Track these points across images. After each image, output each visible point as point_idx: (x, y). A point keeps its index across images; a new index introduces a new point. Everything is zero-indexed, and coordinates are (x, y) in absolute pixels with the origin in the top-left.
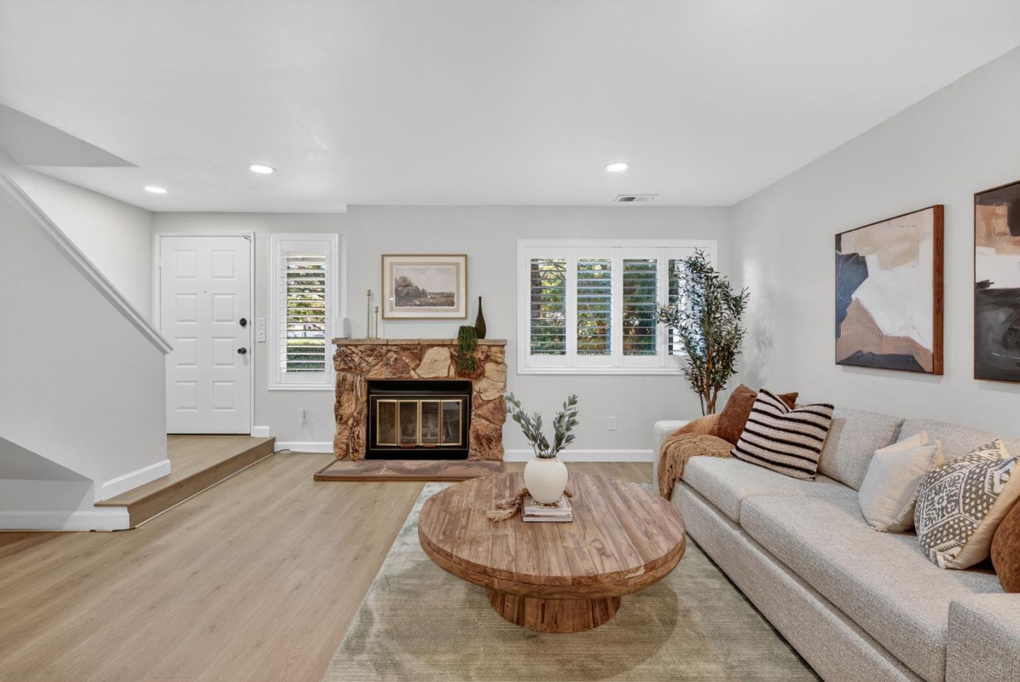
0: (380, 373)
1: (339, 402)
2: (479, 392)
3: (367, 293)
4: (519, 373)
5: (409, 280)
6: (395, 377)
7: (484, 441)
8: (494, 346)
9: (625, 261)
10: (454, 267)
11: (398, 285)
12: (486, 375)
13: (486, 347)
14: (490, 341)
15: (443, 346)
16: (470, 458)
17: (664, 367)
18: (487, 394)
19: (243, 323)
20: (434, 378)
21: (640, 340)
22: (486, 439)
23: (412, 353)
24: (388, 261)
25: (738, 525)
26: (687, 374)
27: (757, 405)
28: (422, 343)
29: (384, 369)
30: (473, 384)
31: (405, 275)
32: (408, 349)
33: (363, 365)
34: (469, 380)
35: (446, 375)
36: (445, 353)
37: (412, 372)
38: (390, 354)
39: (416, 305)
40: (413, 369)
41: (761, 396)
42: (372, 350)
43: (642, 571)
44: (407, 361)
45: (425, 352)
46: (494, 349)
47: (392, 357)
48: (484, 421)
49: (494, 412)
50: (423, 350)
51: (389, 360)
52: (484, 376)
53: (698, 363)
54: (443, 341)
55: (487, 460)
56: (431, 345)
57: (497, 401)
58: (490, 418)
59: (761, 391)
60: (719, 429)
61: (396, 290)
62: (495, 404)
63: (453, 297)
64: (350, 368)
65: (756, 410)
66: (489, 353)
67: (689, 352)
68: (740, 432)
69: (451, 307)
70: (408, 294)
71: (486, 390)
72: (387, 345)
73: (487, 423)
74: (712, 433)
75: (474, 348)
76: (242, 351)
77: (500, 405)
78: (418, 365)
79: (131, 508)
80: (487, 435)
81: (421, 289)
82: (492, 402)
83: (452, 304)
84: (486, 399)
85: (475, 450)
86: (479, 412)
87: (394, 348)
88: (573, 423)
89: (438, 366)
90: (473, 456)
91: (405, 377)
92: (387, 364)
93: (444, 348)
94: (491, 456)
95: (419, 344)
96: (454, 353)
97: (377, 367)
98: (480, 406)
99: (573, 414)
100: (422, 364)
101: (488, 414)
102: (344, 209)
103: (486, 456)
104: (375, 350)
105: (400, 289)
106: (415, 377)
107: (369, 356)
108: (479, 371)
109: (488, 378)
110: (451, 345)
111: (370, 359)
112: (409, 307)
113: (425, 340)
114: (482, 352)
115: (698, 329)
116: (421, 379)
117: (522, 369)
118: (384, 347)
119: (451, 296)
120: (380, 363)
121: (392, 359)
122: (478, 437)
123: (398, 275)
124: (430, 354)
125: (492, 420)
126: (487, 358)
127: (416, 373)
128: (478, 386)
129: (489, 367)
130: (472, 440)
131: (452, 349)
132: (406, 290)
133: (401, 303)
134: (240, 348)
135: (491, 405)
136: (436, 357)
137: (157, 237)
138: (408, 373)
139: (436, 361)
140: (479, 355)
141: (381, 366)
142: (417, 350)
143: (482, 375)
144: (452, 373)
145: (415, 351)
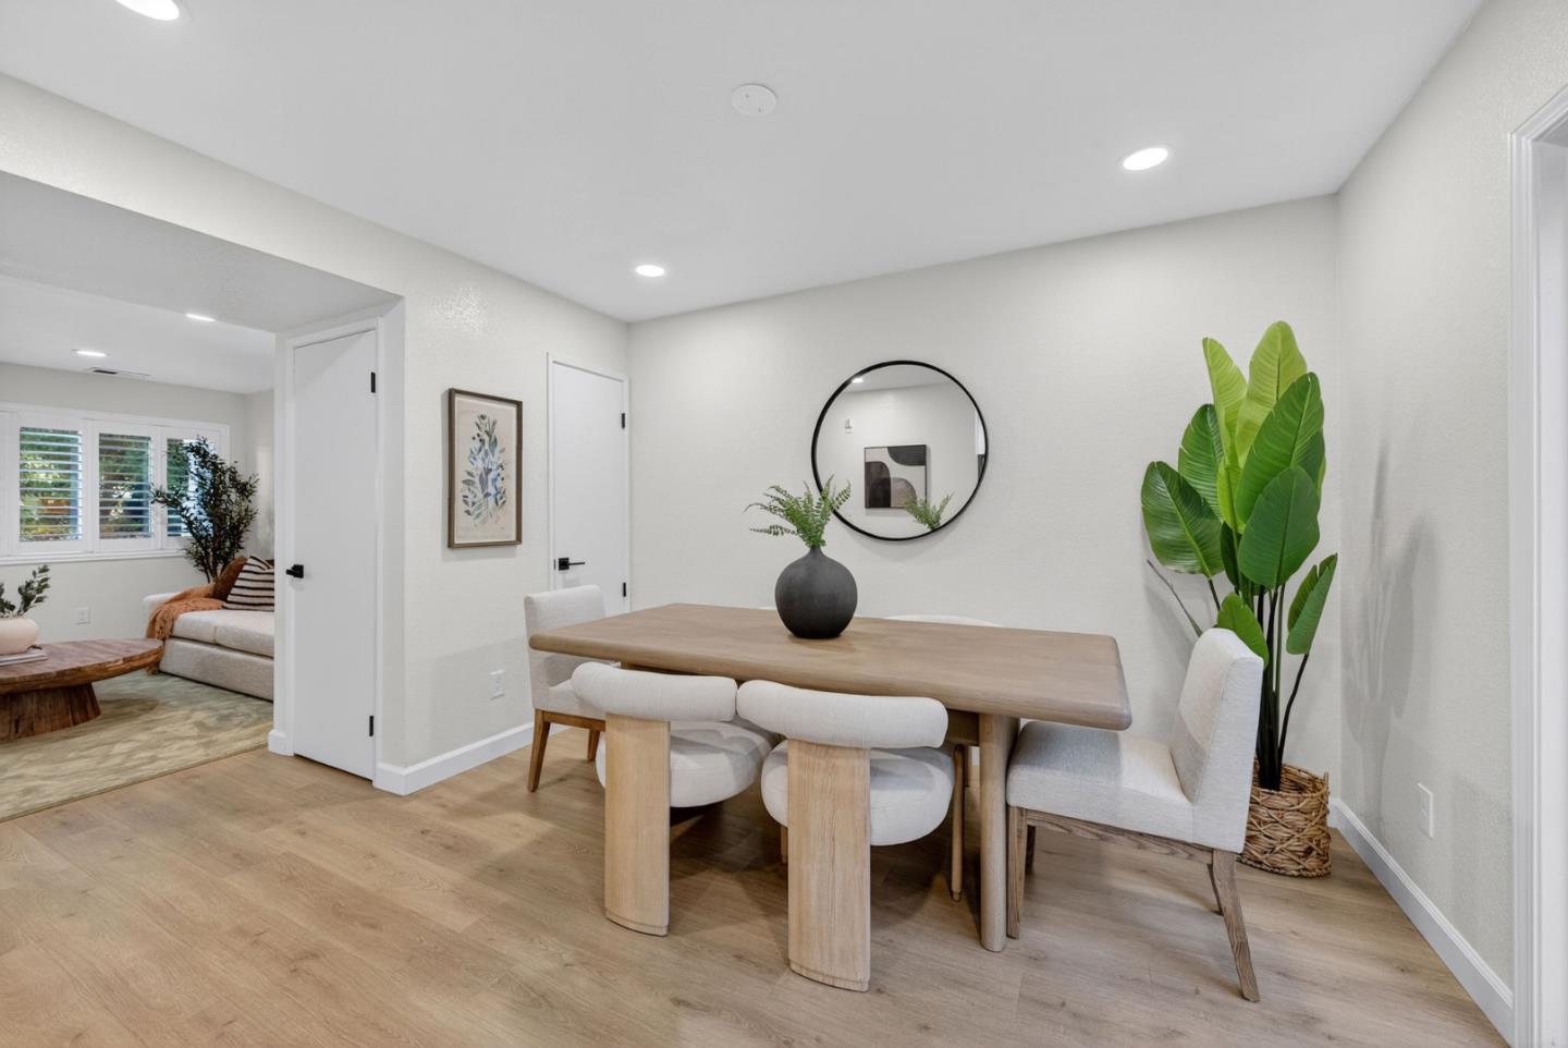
9: (101, 435)
17: (162, 549)
21: (134, 521)
25: (217, 645)
26: (189, 553)
27: (246, 568)
41: (250, 561)
43: (121, 662)
53: (203, 541)
59: (252, 557)
60: (215, 592)
65: (241, 579)
67: (192, 532)
68: (230, 589)
74: (208, 596)
88: (46, 586)
99: (46, 580)
115: (202, 510)
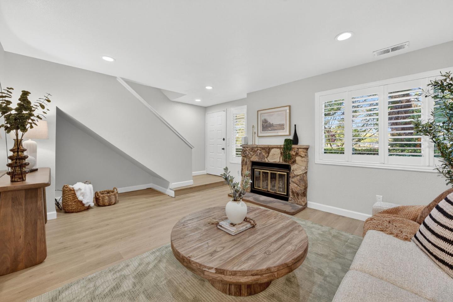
0: (255, 159)
1: (242, 169)
2: (293, 170)
3: (252, 127)
4: (316, 163)
5: (267, 119)
6: (259, 160)
7: (295, 194)
8: (300, 148)
10: (285, 112)
11: (263, 122)
12: (296, 162)
13: (297, 149)
14: (300, 146)
15: (278, 148)
16: (289, 201)
18: (296, 172)
19: (224, 139)
20: (274, 162)
22: (296, 194)
23: (266, 151)
24: (260, 113)
28: (269, 147)
29: (256, 157)
30: (291, 166)
31: (265, 118)
32: (264, 149)
33: (249, 155)
34: (289, 164)
35: (279, 161)
36: (278, 151)
37: (266, 159)
38: (259, 151)
39: (269, 130)
40: (267, 158)
42: (252, 149)
44: (264, 154)
45: (271, 150)
46: (300, 150)
47: (259, 152)
48: (295, 184)
49: (300, 181)
50: (270, 150)
51: (258, 153)
52: (296, 163)
54: (277, 146)
55: (297, 204)
56: (273, 148)
57: (302, 176)
58: (298, 184)
61: (262, 124)
62: (301, 177)
63: (284, 125)
64: (245, 156)
66: (298, 152)
69: (283, 131)
70: (266, 126)
71: (296, 170)
72: (257, 147)
73: (296, 186)
75: (291, 149)
76: (223, 149)
77: (303, 178)
78: (268, 156)
79: (175, 191)
80: (296, 192)
81: (271, 123)
82: (299, 176)
83: (283, 129)
84: (296, 174)
85: (292, 198)
86: (293, 180)
87: (259, 149)
89: (275, 157)
90: (290, 200)
91: (263, 161)
92: (257, 155)
93: (278, 149)
94: (299, 203)
95: (268, 147)
96: (282, 151)
97: (254, 156)
98: (293, 177)
100: (269, 156)
101: (297, 182)
102: (245, 96)
103: (297, 203)
104: (254, 149)
105: (264, 124)
106: (267, 161)
107: (251, 151)
108: (293, 160)
109: (297, 164)
110: (281, 147)
111: (251, 153)
112: (267, 131)
113: (270, 145)
114: (294, 151)
116: (269, 162)
117: (317, 161)
118: (256, 148)
119: (283, 125)
120: (255, 155)
121: (259, 153)
122: (293, 192)
123: (263, 118)
124: (273, 151)
125: (299, 185)
126: (297, 154)
127: (267, 159)
128: (293, 167)
129: (298, 159)
130: (290, 193)
131: (281, 150)
132: (266, 124)
133: (264, 130)
134: (223, 148)
135: (298, 177)
136: (275, 153)
137: (206, 114)
138: (264, 159)
139: (274, 154)
140: (293, 153)
141: (255, 156)
142: (268, 149)
143: (294, 162)
144: (281, 160)
145: (266, 150)
